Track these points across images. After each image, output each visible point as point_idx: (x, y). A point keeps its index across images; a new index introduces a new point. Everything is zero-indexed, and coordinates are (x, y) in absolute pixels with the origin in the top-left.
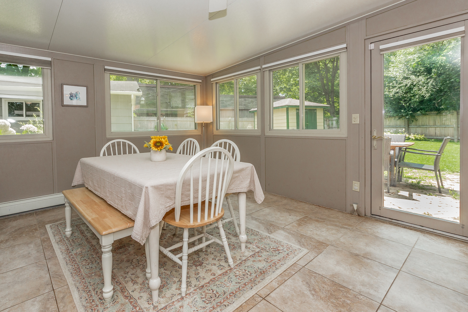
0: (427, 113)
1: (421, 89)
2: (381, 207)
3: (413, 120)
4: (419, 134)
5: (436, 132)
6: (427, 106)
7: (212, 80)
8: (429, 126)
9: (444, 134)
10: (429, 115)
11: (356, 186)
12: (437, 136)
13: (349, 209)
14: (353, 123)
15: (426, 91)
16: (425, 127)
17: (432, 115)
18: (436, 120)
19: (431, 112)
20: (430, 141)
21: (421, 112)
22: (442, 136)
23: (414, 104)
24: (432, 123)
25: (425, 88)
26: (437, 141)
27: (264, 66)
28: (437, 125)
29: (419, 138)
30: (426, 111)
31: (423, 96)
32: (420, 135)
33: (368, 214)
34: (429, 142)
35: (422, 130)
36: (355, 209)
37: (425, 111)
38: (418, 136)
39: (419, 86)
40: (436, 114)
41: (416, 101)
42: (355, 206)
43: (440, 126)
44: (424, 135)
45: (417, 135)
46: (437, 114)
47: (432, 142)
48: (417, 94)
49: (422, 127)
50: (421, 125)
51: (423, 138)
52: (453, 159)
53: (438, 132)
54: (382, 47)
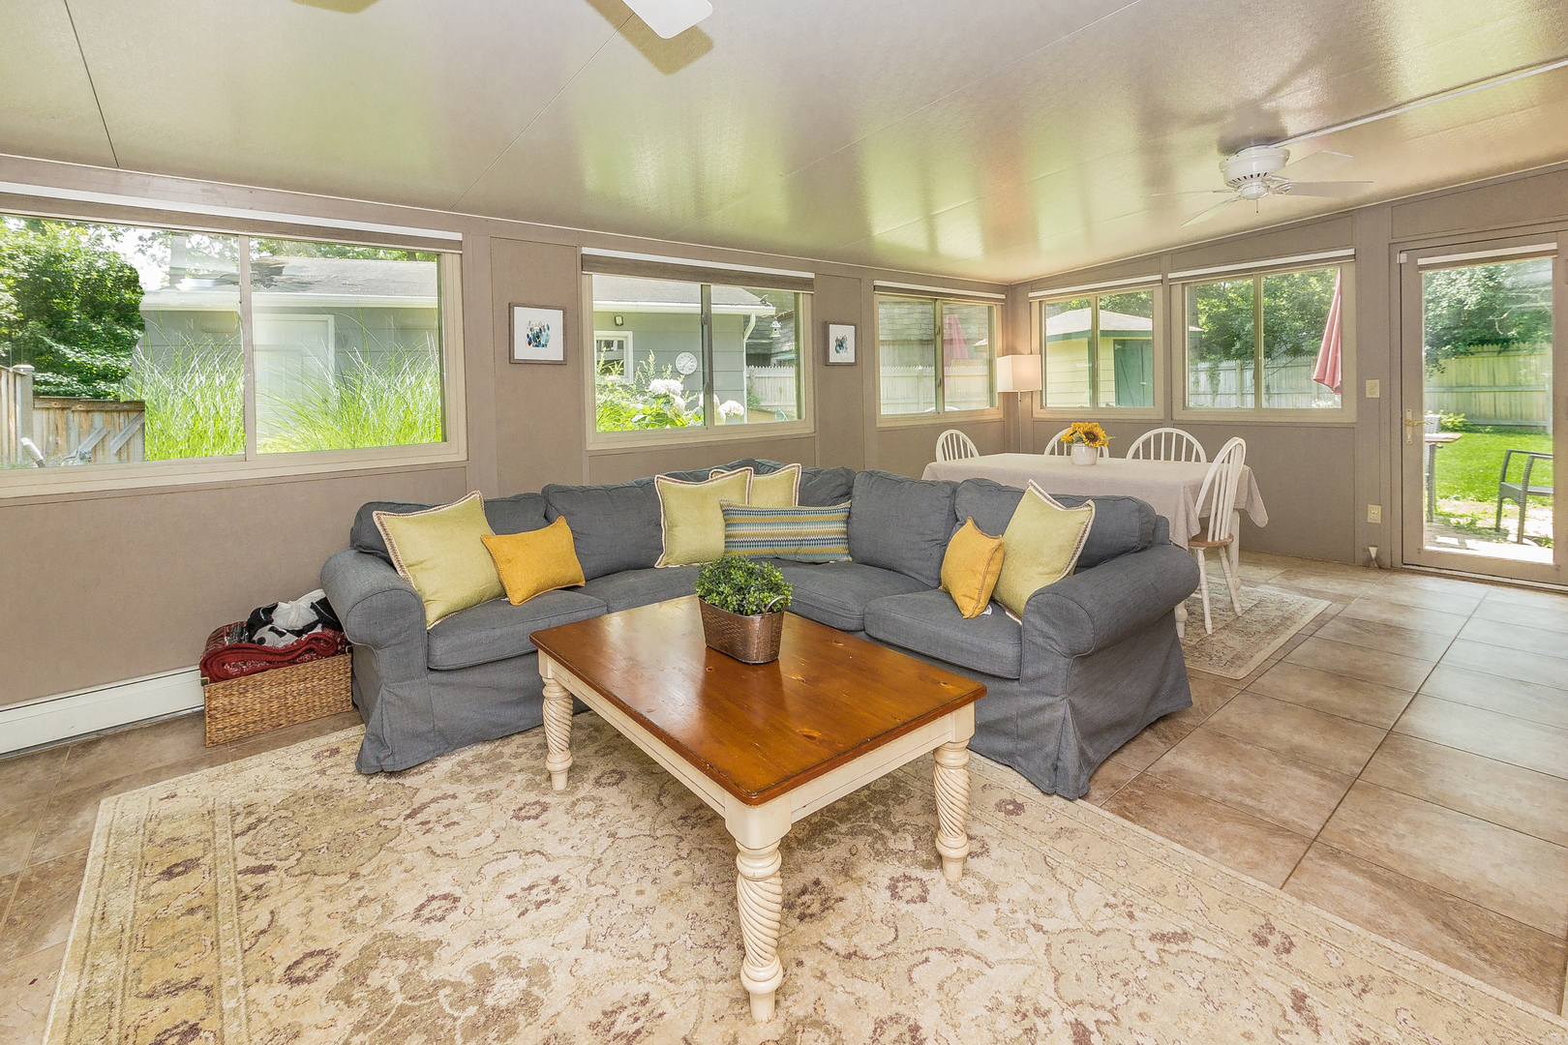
0: (1472, 349)
1: (1455, 280)
2: (1420, 550)
3: (1432, 371)
4: (1449, 413)
5: (1497, 404)
6: (1471, 330)
7: (1031, 295)
8: (1477, 389)
9: (1519, 411)
10: (1477, 355)
11: (1374, 513)
12: (1501, 418)
13: (1360, 557)
14: (1368, 396)
15: (1470, 286)
16: (1464, 390)
17: (1484, 355)
18: (1496, 372)
19: (1483, 345)
20: (1481, 432)
21: (1456, 348)
22: (1514, 417)
23: (1436, 323)
24: (1484, 380)
25: (1464, 277)
26: (1500, 432)
27: (1171, 276)
28: (1499, 386)
29: (1449, 424)
30: (1470, 344)
31: (1460, 301)
32: (1451, 415)
33: (1397, 562)
34: (1479, 434)
35: (1457, 401)
36: (1373, 556)
37: (1465, 345)
38: (1446, 416)
39: (1450, 273)
40: (1496, 354)
41: (1440, 316)
42: (1373, 551)
43: (1507, 389)
44: (1463, 415)
45: (1444, 413)
46: (1500, 352)
47: (1488, 435)
48: (1444, 296)
49: (1458, 390)
50: (1454, 385)
51: (1461, 425)
52: (1543, 477)
53: (1503, 407)
54: (1421, 262)
